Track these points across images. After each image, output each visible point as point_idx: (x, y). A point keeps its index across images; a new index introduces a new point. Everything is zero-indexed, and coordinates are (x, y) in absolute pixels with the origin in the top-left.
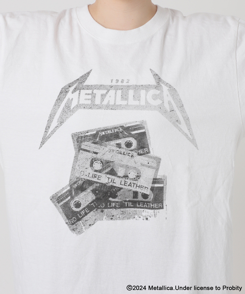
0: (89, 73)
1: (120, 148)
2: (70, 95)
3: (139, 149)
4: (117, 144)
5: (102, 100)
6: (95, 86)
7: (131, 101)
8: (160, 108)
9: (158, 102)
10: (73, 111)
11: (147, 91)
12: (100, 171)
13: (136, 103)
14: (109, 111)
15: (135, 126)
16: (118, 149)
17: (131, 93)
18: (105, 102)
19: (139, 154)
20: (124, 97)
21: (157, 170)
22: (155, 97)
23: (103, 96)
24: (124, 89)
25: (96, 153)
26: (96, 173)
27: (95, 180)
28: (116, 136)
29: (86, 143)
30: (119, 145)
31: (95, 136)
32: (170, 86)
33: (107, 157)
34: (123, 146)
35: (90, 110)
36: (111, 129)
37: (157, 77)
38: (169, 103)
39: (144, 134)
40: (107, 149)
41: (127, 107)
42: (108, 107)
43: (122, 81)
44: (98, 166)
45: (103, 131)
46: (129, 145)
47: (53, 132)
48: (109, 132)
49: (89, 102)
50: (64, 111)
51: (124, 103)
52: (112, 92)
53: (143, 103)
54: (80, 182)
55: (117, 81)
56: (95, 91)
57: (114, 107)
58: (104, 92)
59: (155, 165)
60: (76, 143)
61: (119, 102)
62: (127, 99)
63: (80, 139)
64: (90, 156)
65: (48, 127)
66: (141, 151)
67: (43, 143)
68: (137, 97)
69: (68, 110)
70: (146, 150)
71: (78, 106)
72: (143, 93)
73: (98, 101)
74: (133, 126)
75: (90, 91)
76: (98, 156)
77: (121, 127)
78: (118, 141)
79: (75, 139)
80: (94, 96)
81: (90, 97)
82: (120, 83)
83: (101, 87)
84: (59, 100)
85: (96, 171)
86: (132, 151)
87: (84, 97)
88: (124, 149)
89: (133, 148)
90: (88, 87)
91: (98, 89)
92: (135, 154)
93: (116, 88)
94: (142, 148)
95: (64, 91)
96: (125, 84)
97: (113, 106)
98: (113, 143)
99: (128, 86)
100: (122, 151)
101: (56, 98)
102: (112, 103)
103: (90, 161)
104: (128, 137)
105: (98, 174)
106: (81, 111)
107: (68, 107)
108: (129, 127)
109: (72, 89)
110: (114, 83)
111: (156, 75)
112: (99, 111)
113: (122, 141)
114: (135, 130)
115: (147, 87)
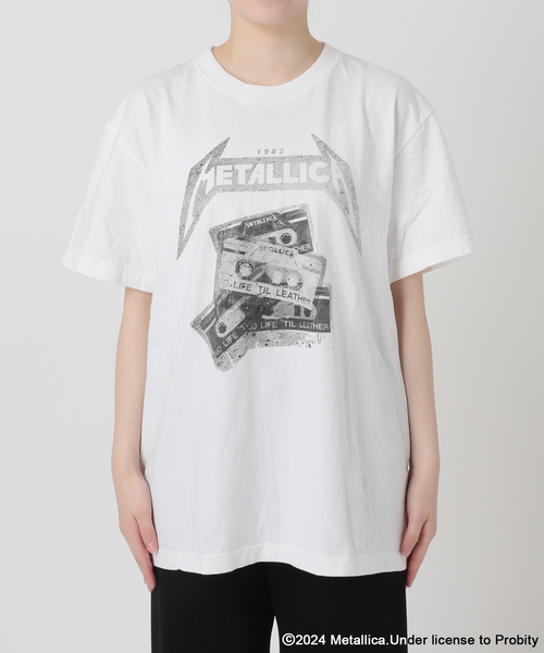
0: (225, 142)
1: (274, 243)
2: (203, 176)
3: (300, 245)
4: (270, 239)
5: (248, 178)
6: (236, 159)
7: (288, 178)
8: (327, 186)
9: (324, 179)
10: (209, 197)
11: (309, 165)
12: (249, 278)
13: (295, 180)
14: (258, 193)
15: (294, 212)
16: (271, 245)
17: (287, 166)
18: (252, 181)
19: (301, 253)
20: (278, 173)
21: (323, 275)
22: (320, 172)
23: (248, 173)
24: (277, 162)
25: (243, 253)
26: (244, 281)
27: (244, 291)
28: (268, 227)
29: (229, 240)
30: (272, 240)
31: (240, 229)
32: (340, 160)
33: (258, 257)
34: (279, 241)
35: (232, 193)
36: (261, 219)
37: (322, 145)
38: (339, 180)
39: (305, 223)
40: (256, 246)
41: (282, 186)
42: (255, 187)
43: (274, 152)
44: (246, 271)
45: (250, 221)
46: (286, 239)
47: (190, 233)
48: (259, 222)
49: (230, 182)
50: (198, 200)
51: (278, 181)
52: (260, 167)
53: (303, 180)
54: (224, 296)
55: (267, 151)
56: (236, 167)
57: (265, 188)
58: (250, 167)
59: (320, 269)
60: (217, 241)
61: (271, 180)
62: (281, 176)
63: (219, 235)
64: (234, 257)
65: (182, 227)
66: (302, 248)
67: (180, 250)
68: (295, 173)
69: (202, 197)
70: (308, 246)
71: (216, 189)
72: (303, 166)
73: (241, 180)
74: (290, 213)
75: (230, 167)
76: (246, 257)
77: (275, 214)
78: (272, 235)
79: (215, 235)
80: (235, 173)
81: (230, 175)
82: (270, 155)
83: (243, 161)
84: (190, 185)
85: (244, 278)
86: (291, 247)
87: (222, 175)
88: (280, 245)
89: (292, 243)
90: (227, 162)
91: (241, 163)
92: (295, 252)
93: (266, 161)
94: (305, 243)
95: (195, 172)
96: (277, 155)
97: (262, 185)
98: (265, 237)
99: (283, 158)
100: (278, 248)
101: (186, 184)
102: (261, 182)
103: (235, 264)
104: (285, 227)
105: (247, 282)
106: (219, 196)
107: (202, 192)
108: (285, 214)
109: (204, 168)
110: (262, 155)
111: (319, 142)
112: (245, 193)
113: (277, 234)
114: (294, 217)
115: (309, 159)
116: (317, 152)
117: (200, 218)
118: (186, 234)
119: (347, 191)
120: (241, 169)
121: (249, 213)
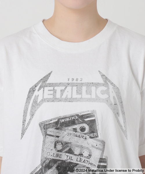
0: (50, 74)
1: (76, 132)
2: (36, 93)
3: (90, 133)
4: (74, 129)
5: (62, 94)
6: (56, 84)
7: (85, 95)
8: (107, 101)
9: (105, 96)
10: (39, 105)
11: (97, 88)
12: (60, 151)
13: (89, 96)
14: (67, 103)
15: (88, 114)
16: (74, 133)
17: (84, 88)
18: (64, 96)
19: (91, 138)
20: (79, 92)
21: (103, 151)
22: (103, 93)
23: (62, 91)
24: (79, 86)
25: (58, 137)
26: (58, 153)
27: (58, 158)
28: (73, 122)
29: (50, 129)
30: (75, 130)
31: (57, 123)
32: (114, 86)
33: (66, 139)
34: (78, 130)
35: (53, 103)
36: (69, 117)
37: (104, 77)
38: (114, 98)
39: (94, 121)
40: (66, 133)
41: (81, 100)
42: (66, 100)
43: (77, 80)
44: (59, 147)
45: (63, 119)
46: (83, 129)
47: (28, 124)
48: (68, 119)
49: (52, 97)
50: (33, 106)
51: (79, 96)
52: (69, 88)
53: (93, 96)
54: (47, 161)
55: (73, 79)
56: (56, 88)
57: (71, 100)
58: (63, 88)
59: (101, 147)
60: (43, 130)
61: (75, 96)
62: (81, 94)
63: (45, 127)
64: (53, 139)
65: (24, 121)
66: (92, 135)
67: (23, 134)
68: (89, 92)
69: (36, 104)
70: (95, 134)
71: (43, 100)
72: (93, 88)
73: (58, 95)
74: (86, 115)
75: (52, 88)
76: (60, 139)
77: (76, 115)
78: (75, 127)
79: (42, 127)
80: (55, 91)
81: (52, 92)
82: (75, 81)
83: (60, 84)
84: (29, 97)
85: (58, 151)
86: (85, 134)
87: (47, 92)
88: (79, 133)
89: (86, 132)
90: (50, 85)
91: (58, 86)
92: (88, 137)
93: (72, 85)
94: (93, 132)
95: (32, 90)
96: (79, 82)
97: (70, 99)
98: (71, 128)
99: (82, 84)
100: (78, 134)
101: (26, 97)
102: (69, 97)
103: (54, 143)
104: (82, 123)
105: (60, 153)
106: (45, 104)
107: (35, 102)
108: (83, 116)
109: (37, 88)
110: (70, 81)
111: (103, 76)
112: (60, 103)
113: (78, 127)
114: (87, 117)
115: (97, 85)
116: (101, 81)
117: (34, 117)
118: (26, 125)
119: (118, 103)
120: (58, 89)
121: (62, 114)
